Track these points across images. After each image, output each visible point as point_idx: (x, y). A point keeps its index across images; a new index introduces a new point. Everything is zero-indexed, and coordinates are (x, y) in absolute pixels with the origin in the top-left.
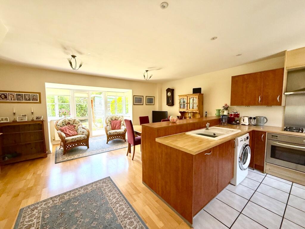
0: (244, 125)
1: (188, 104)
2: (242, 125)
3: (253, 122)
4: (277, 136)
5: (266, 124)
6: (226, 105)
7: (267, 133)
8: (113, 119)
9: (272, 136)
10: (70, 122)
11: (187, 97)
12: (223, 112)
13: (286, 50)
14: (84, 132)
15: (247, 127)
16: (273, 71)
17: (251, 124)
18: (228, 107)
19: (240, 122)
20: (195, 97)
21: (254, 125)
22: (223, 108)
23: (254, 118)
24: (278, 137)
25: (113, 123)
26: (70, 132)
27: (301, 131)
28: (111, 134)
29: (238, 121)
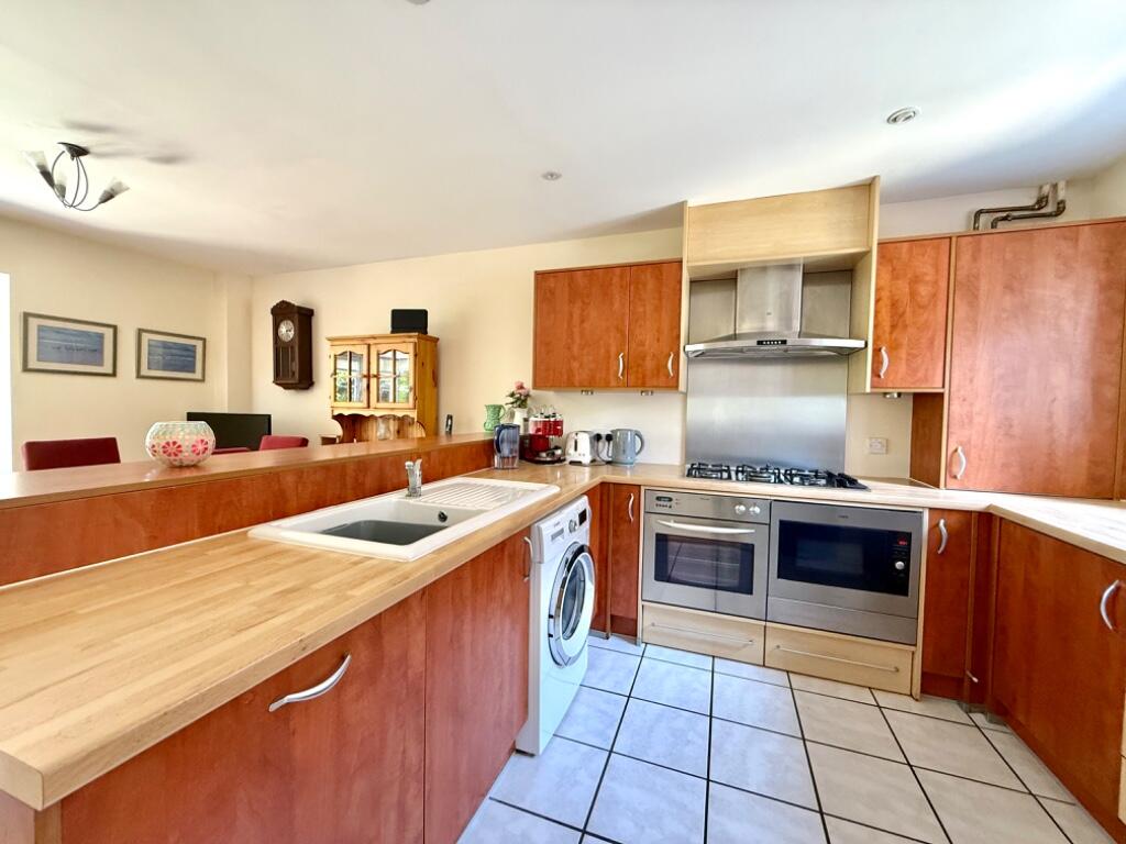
0: (579, 463)
1: (373, 382)
2: (572, 463)
3: (606, 451)
4: (670, 500)
5: (640, 459)
6: (521, 387)
7: (643, 489)
9: (658, 498)
11: (369, 346)
12: (512, 415)
13: (686, 202)
15: (587, 469)
16: (656, 266)
17: (598, 459)
18: (527, 396)
19: (564, 454)
20: (403, 347)
21: (608, 463)
22: (511, 400)
23: (609, 438)
24: (673, 503)
27: (725, 475)
29: (557, 448)
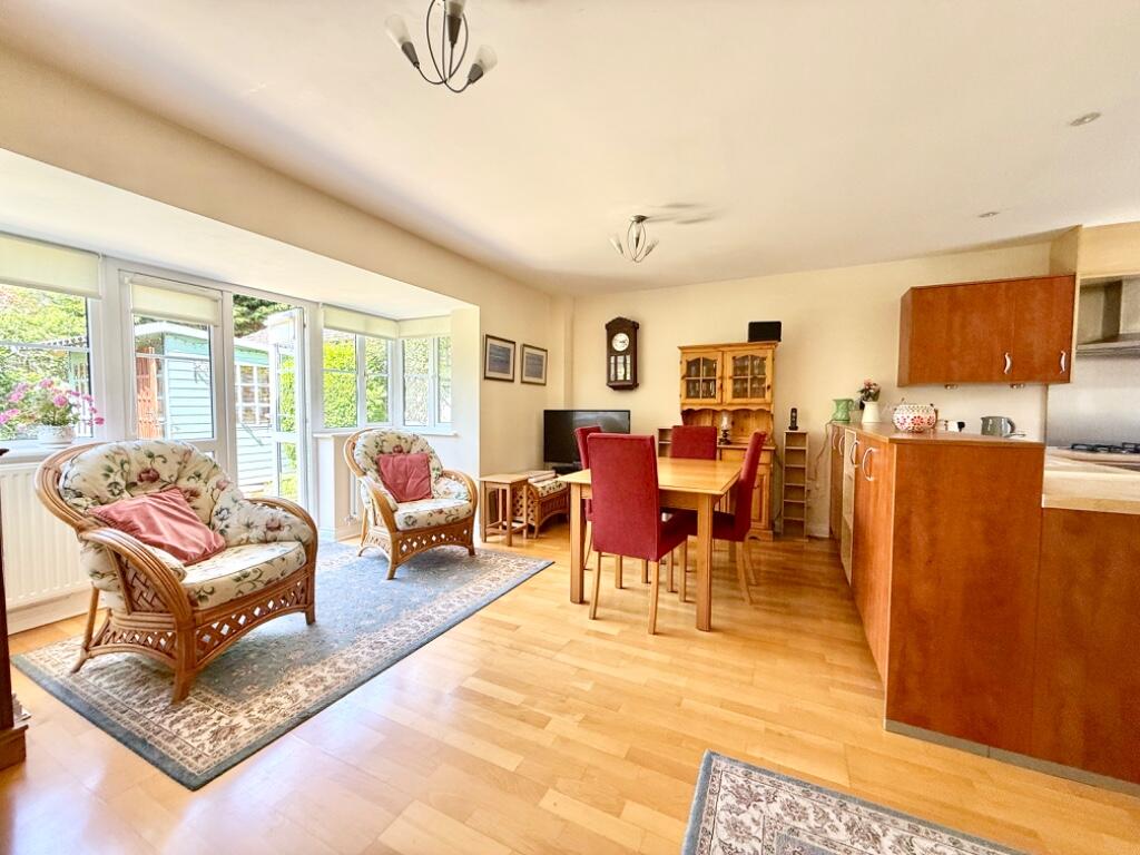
1: (728, 382)
6: (871, 385)
8: (387, 448)
10: (158, 465)
11: (723, 352)
13: (1081, 226)
14: (279, 528)
20: (760, 353)
25: (390, 466)
26: (181, 537)
28: (415, 522)
